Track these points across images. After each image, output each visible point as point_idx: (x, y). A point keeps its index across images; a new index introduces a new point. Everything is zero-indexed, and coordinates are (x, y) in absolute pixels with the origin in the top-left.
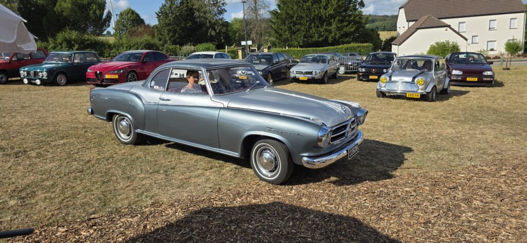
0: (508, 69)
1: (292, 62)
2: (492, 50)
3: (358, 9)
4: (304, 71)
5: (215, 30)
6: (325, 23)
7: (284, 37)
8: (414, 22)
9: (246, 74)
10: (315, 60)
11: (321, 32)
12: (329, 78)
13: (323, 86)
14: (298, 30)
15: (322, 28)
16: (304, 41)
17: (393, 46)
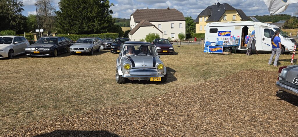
0: (180, 46)
1: (71, 43)
2: (173, 38)
3: (109, 14)
4: (79, 48)
5: (16, 22)
6: (91, 21)
7: (66, 28)
8: (138, 23)
9: (39, 50)
10: (86, 42)
11: (89, 26)
12: (94, 52)
13: (91, 57)
14: (75, 24)
15: (90, 23)
16: (79, 30)
17: (129, 35)
